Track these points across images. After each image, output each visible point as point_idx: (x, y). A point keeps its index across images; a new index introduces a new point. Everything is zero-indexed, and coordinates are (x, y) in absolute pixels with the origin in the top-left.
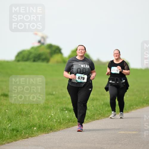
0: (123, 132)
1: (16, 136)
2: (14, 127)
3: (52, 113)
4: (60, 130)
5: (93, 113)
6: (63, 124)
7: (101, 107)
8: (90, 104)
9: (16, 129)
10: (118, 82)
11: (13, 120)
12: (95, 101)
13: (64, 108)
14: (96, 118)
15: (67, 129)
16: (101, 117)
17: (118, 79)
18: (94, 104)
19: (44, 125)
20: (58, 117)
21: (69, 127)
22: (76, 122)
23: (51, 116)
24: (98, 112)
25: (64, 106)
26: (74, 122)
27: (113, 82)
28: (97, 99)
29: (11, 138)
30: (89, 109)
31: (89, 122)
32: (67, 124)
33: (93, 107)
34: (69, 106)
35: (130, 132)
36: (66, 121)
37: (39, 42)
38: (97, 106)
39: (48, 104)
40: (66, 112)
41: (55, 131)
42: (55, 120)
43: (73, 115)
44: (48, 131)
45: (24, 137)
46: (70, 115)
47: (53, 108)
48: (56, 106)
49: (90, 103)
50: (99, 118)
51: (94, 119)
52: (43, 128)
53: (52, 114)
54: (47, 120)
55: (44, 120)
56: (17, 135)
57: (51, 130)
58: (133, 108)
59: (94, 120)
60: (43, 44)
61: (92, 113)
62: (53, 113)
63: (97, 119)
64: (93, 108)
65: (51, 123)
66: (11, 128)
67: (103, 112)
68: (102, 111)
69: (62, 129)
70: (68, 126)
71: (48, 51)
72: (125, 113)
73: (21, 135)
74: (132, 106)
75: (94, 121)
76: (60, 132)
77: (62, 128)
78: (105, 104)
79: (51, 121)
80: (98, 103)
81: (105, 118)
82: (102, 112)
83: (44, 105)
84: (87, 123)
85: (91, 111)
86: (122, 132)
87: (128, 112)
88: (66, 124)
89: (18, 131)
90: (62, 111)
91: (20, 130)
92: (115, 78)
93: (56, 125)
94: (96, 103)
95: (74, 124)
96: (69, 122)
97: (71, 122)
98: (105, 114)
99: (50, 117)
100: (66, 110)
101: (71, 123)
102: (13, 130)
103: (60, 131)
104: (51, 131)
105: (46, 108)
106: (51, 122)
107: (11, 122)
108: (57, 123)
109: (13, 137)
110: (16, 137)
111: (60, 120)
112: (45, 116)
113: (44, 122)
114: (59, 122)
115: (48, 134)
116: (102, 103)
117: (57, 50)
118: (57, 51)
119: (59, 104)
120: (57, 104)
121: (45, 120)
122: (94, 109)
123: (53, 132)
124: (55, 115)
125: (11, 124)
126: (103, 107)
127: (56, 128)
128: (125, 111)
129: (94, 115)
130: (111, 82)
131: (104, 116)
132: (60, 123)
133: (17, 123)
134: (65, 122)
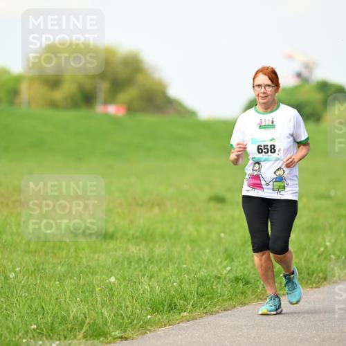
1: (243, 293)
2: (239, 274)
3: (327, 240)
9: (244, 278)
11: (237, 258)
19: (309, 269)
20: (340, 250)
23: (326, 247)
29: (231, 299)
37: (299, 75)
39: (317, 220)
42: (333, 257)
44: (319, 282)
45: (261, 297)
48: (336, 224)
52: (306, 277)
53: (328, 244)
54: (315, 256)
55: (309, 256)
56: (247, 291)
57: (325, 279)
60: (306, 80)
62: (329, 241)
65: (324, 264)
66: (232, 276)
73: (254, 292)
79: (325, 258)
89: (247, 283)
91: (253, 281)
99: (322, 249)
102: (237, 280)
105: (312, 229)
106: (326, 262)
107: (233, 260)
109: (236, 296)
110: (243, 297)
113: (308, 261)
115: (317, 289)
119: (343, 220)
121: (311, 257)
125: (232, 266)
133: (246, 263)
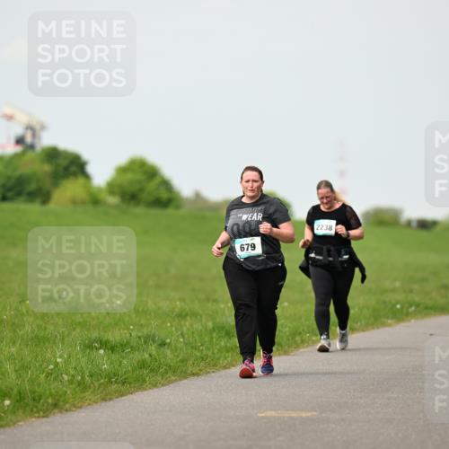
0: (273, 413)
3: (58, 354)
4: (81, 407)
5: (180, 357)
6: (92, 389)
7: (207, 339)
8: (174, 329)
10: (331, 259)
12: (188, 318)
13: (95, 341)
14: (190, 369)
15: (104, 404)
16: (206, 367)
17: (332, 248)
18: (185, 329)
19: (34, 392)
20: (75, 368)
21: (110, 399)
22: (130, 384)
23: (57, 365)
24: (198, 354)
25: (95, 335)
26: (124, 383)
27: (318, 257)
28: (194, 315)
30: (170, 343)
31: (170, 382)
32: (104, 389)
33: (183, 337)
34: (110, 334)
35: (293, 414)
36: (102, 381)
37: (19, 140)
38: (193, 333)
39: (45, 329)
40: (102, 351)
41: (67, 410)
42: (66, 377)
43: (121, 362)
44: (47, 409)
46: (111, 363)
47: (63, 340)
48: (69, 334)
49: (171, 326)
50: (200, 370)
51: (185, 372)
52: (31, 402)
53: (59, 360)
54: (42, 376)
55: (34, 377)
57: (55, 405)
58: (302, 341)
59: (186, 378)
60: (32, 147)
61: (178, 356)
62: (60, 357)
63: (194, 375)
64: (182, 340)
65: (54, 386)
67: (213, 353)
68: (208, 349)
69: (89, 404)
70: (106, 395)
71: (47, 168)
72: (280, 355)
74: (300, 333)
75: (185, 381)
76: (83, 414)
77: (88, 401)
78: (219, 328)
79: (55, 379)
80: (198, 326)
81: (218, 370)
82: (210, 354)
83: (32, 332)
84: (163, 385)
85: (176, 350)
86: (269, 413)
87: (286, 353)
88: (101, 389)
90: (88, 351)
92: (325, 248)
93: (69, 392)
94: (192, 325)
95: (123, 389)
96: (110, 382)
97: (116, 382)
98: (219, 359)
99: (52, 367)
100: (101, 348)
101: (114, 387)
103: (83, 410)
104: (56, 411)
105: (39, 341)
106: (56, 384)
108: (74, 386)
111: (83, 378)
112: (37, 364)
113: (33, 382)
114: (79, 384)
116: (210, 325)
117: (72, 166)
118: (73, 169)
119: (78, 330)
120: (74, 329)
121: (38, 377)
122: (186, 344)
123: (61, 412)
124: (67, 362)
126: (212, 338)
127: (71, 400)
128: (277, 350)
129: (183, 361)
130: (313, 255)
131: (215, 365)
132: (83, 386)
134: (96, 384)
